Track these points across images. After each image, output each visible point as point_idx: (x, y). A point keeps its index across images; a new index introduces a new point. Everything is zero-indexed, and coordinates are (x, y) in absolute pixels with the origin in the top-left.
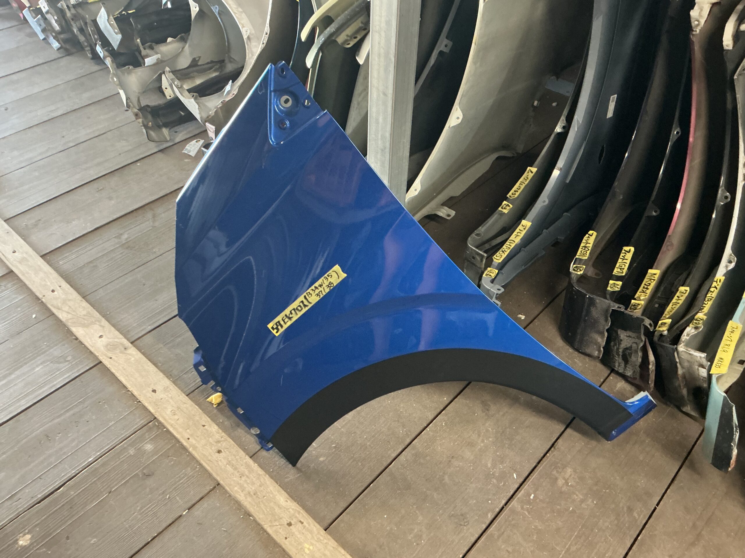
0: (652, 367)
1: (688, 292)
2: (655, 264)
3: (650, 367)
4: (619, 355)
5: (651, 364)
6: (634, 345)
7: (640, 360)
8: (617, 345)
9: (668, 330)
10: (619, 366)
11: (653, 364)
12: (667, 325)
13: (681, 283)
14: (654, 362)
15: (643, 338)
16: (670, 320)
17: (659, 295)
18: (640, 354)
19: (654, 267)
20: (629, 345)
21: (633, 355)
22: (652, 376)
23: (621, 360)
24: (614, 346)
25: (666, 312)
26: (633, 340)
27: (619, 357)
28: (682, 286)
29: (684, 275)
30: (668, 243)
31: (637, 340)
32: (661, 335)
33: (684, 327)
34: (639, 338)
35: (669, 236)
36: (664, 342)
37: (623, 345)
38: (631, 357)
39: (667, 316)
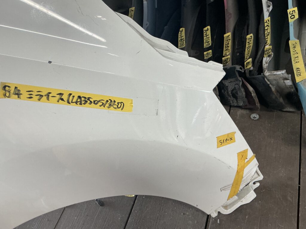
0: (254, 94)
1: (253, 37)
2: (226, 30)
3: (253, 95)
4: (230, 96)
5: (252, 93)
6: (236, 86)
7: (244, 93)
8: (226, 91)
9: (253, 66)
10: (233, 102)
11: (254, 93)
12: (250, 63)
13: (246, 33)
14: (254, 90)
15: (240, 79)
16: (251, 59)
17: (236, 47)
18: (243, 90)
19: (226, 32)
20: (233, 88)
21: (238, 92)
22: (256, 100)
23: (232, 98)
24: (224, 92)
25: (246, 56)
26: (234, 83)
27: (230, 98)
28: (248, 35)
29: (246, 28)
30: (228, 14)
31: (237, 82)
32: (250, 71)
33: (261, 59)
34: (237, 80)
35: (226, 10)
36: (254, 75)
37: (230, 89)
38: (238, 94)
39: (248, 58)
